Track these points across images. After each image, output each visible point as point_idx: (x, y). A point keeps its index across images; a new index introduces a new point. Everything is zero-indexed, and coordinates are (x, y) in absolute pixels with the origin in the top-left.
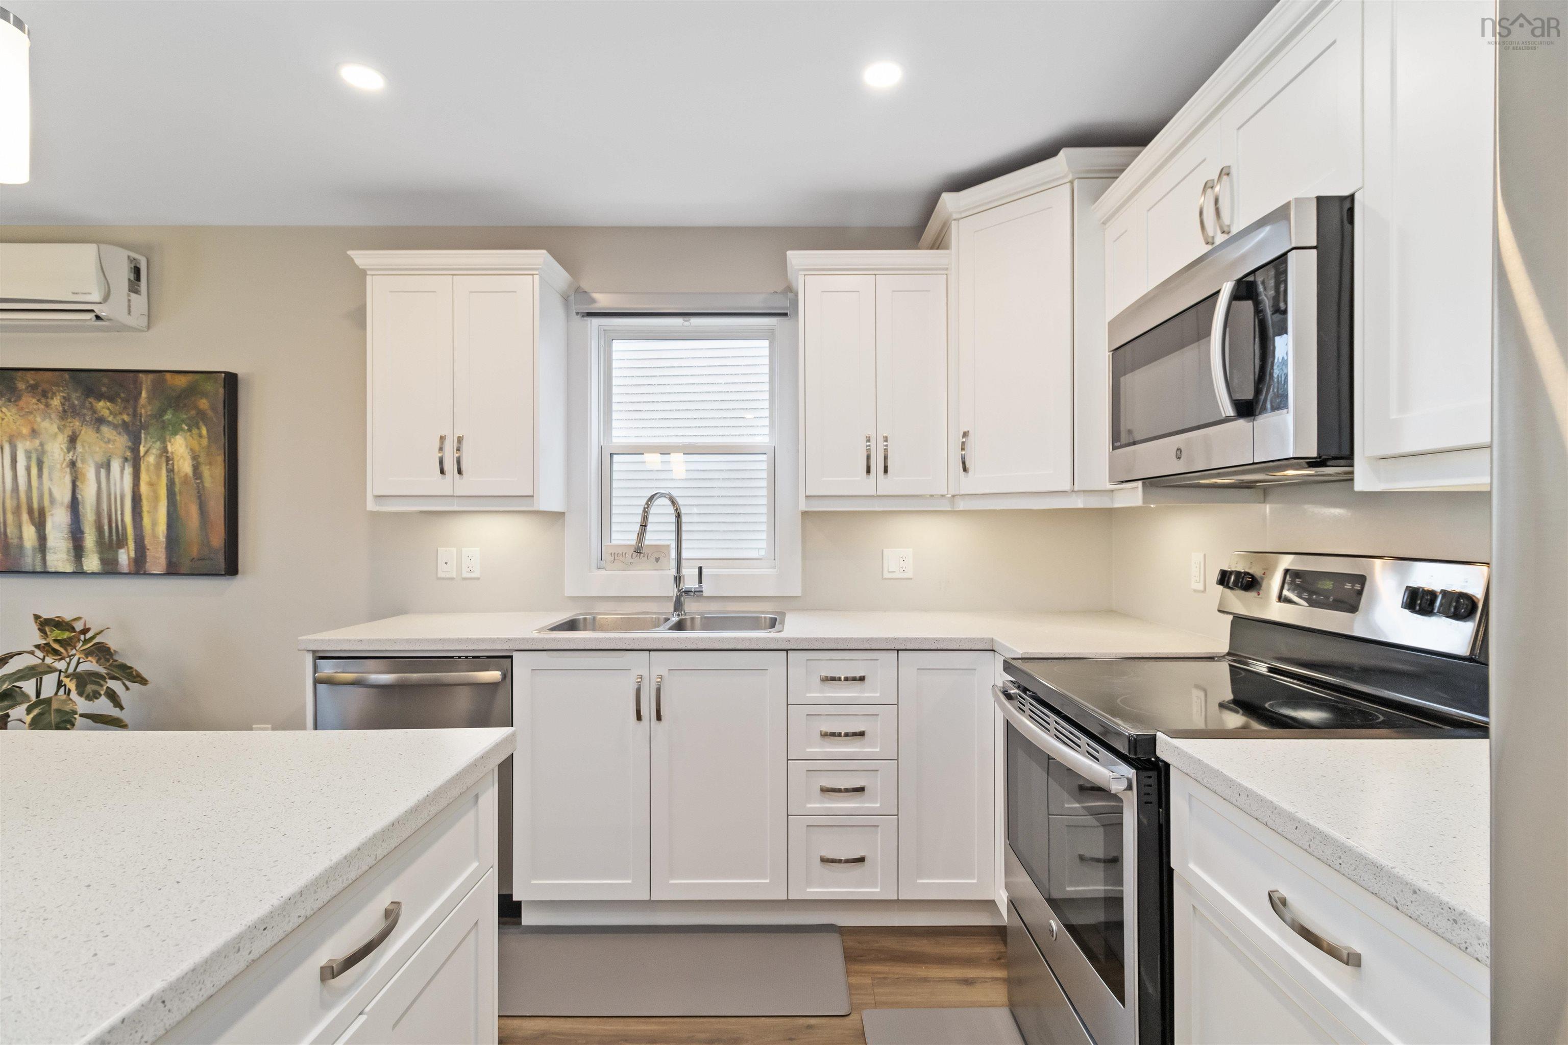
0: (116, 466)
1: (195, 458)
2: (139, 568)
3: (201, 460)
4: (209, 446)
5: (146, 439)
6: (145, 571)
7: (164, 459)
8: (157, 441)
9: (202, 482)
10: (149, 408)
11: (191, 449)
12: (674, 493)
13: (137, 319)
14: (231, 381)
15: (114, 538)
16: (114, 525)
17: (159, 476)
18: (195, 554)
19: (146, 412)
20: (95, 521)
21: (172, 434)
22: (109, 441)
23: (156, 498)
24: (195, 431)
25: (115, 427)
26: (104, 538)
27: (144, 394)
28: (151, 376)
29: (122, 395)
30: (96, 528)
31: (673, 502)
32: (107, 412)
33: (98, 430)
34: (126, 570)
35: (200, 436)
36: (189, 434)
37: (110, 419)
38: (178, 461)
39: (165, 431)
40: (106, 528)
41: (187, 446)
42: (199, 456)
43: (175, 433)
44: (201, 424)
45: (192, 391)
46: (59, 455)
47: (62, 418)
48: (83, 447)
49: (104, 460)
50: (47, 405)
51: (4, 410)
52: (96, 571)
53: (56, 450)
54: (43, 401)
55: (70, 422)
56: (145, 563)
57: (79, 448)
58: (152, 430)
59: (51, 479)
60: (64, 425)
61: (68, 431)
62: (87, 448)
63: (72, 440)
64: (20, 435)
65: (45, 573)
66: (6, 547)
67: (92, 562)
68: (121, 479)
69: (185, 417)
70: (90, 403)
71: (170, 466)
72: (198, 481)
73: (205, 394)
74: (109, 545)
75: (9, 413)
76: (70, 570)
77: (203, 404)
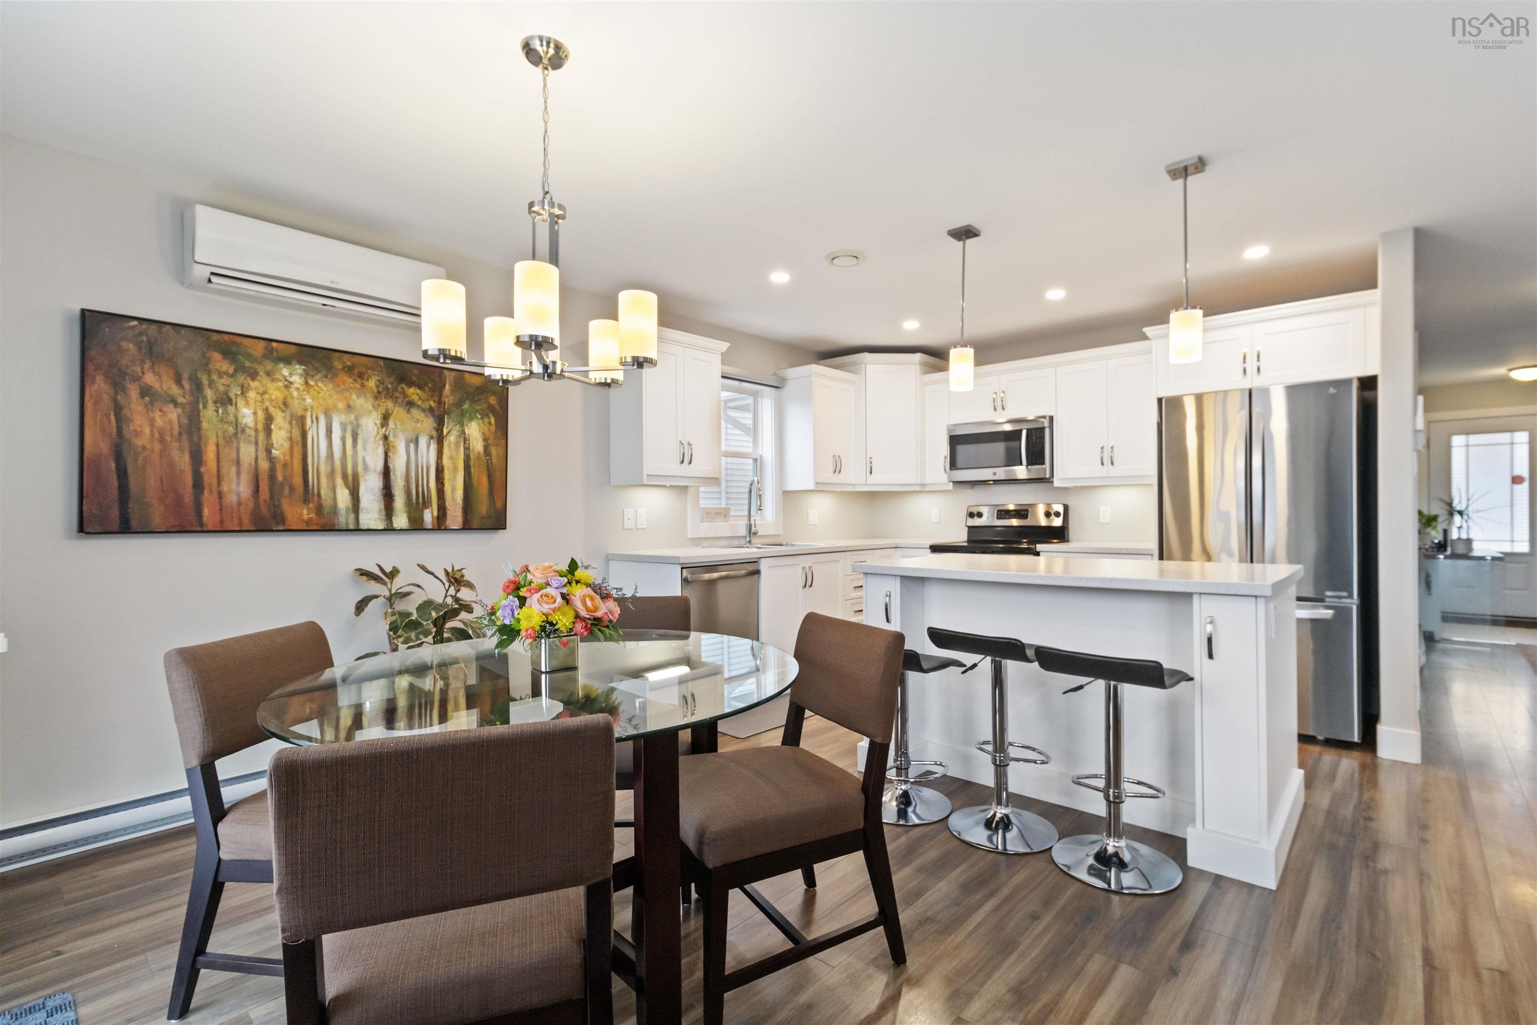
0: (423, 441)
1: (485, 440)
2: (440, 525)
3: (490, 442)
4: (496, 432)
5: (448, 422)
6: (445, 527)
7: (462, 439)
8: (456, 425)
9: (491, 459)
10: (452, 398)
11: (483, 433)
15: (421, 500)
16: (420, 490)
17: (458, 452)
18: (485, 512)
19: (449, 401)
20: (405, 486)
21: (469, 420)
22: (418, 421)
23: (455, 469)
24: (486, 420)
25: (424, 410)
26: (412, 500)
27: (447, 387)
28: (453, 373)
29: (430, 385)
30: (405, 492)
32: (417, 397)
33: (408, 412)
34: (430, 527)
35: (490, 423)
36: (481, 421)
37: (419, 403)
38: (473, 442)
39: (463, 418)
40: (414, 492)
41: (480, 431)
42: (488, 438)
43: (471, 419)
44: (490, 414)
45: (483, 389)
46: (374, 429)
47: (376, 398)
48: (395, 424)
49: (414, 436)
50: (363, 386)
51: (320, 384)
52: (405, 528)
53: (370, 424)
54: (359, 380)
55: (384, 402)
56: (446, 520)
57: (391, 424)
58: (453, 415)
59: (365, 449)
60: (379, 405)
61: (382, 410)
62: (398, 425)
63: (386, 418)
64: (336, 408)
65: (358, 530)
66: (319, 509)
67: (401, 520)
68: (427, 453)
69: (478, 408)
70: (402, 388)
71: (467, 445)
72: (488, 458)
73: (493, 393)
74: (415, 506)
75: (323, 387)
76: (380, 527)
77: (493, 401)
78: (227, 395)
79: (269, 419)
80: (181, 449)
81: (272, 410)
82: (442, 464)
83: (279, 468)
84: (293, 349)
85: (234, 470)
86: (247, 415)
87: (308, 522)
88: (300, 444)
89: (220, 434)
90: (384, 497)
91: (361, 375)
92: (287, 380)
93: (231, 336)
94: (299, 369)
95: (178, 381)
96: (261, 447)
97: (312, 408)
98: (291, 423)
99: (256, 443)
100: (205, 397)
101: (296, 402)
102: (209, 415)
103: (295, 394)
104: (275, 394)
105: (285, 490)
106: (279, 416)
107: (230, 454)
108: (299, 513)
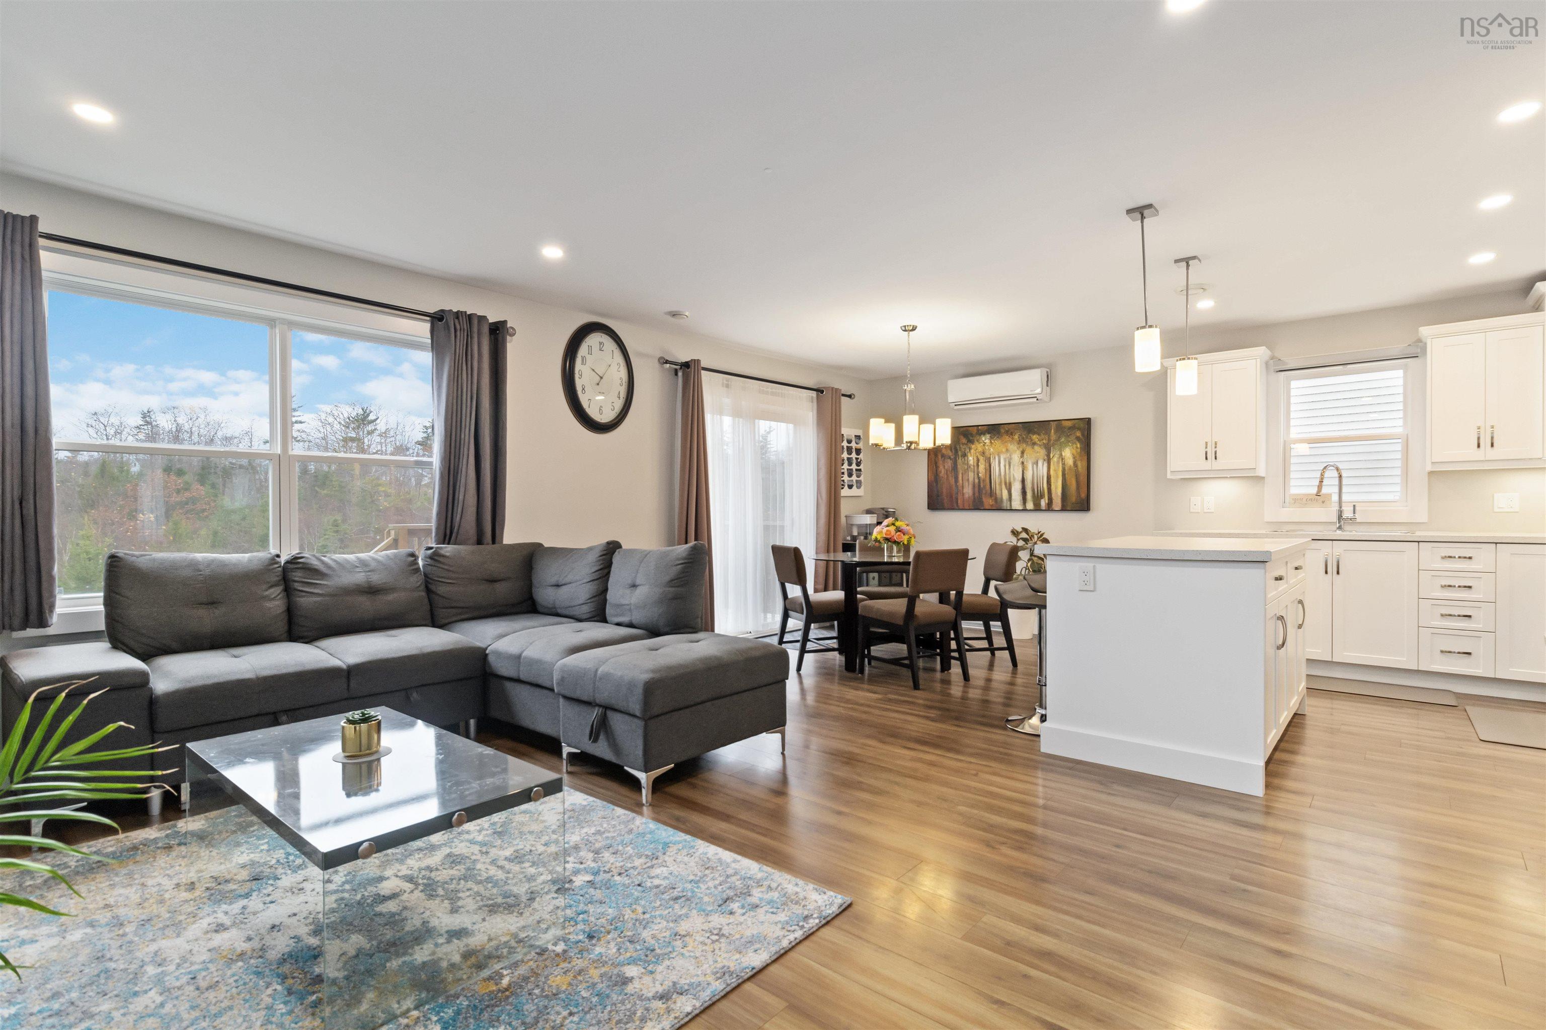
0: (1040, 463)
1: (1074, 458)
2: (1050, 508)
3: (1077, 458)
4: (1081, 453)
5: (1053, 450)
6: (1052, 509)
8: (1058, 451)
9: (1078, 469)
10: (1055, 437)
11: (1073, 454)
12: (1338, 465)
13: (1047, 399)
14: (1088, 421)
15: (1039, 494)
16: (1039, 489)
17: (1058, 466)
18: (1074, 501)
19: (1053, 439)
20: (1032, 488)
21: (1065, 448)
22: (1038, 452)
23: (1057, 477)
24: (1075, 446)
25: (1040, 446)
26: (1035, 495)
27: (1052, 431)
28: (1055, 423)
29: (1044, 432)
30: (1032, 490)
31: (1337, 469)
33: (1033, 448)
34: (1044, 509)
35: (1077, 448)
36: (1071, 447)
37: (1038, 443)
38: (1067, 460)
39: (1061, 446)
40: (1036, 490)
41: (1070, 453)
43: (1066, 446)
44: (1077, 442)
45: (1071, 428)
46: (1017, 459)
47: (1018, 444)
48: (1027, 455)
49: (1036, 461)
50: (1013, 439)
52: (1032, 509)
53: (1016, 457)
54: (1011, 437)
55: (1022, 445)
56: (1053, 505)
57: (1025, 456)
58: (1056, 446)
59: (1014, 470)
60: (1019, 447)
61: (1021, 449)
63: (1023, 453)
64: (1002, 452)
65: (1011, 510)
66: (996, 499)
67: (1030, 505)
68: (1043, 469)
69: (1070, 439)
70: (1030, 436)
71: (1063, 462)
72: (1076, 468)
73: (1079, 429)
74: (1037, 498)
75: (997, 443)
76: (1021, 508)
77: (1079, 434)
78: (965, 452)
79: (978, 460)
80: (952, 476)
81: (979, 456)
82: (1050, 474)
83: (981, 482)
84: (987, 427)
85: (967, 483)
86: (971, 460)
87: (992, 505)
88: (989, 470)
89: (963, 471)
90: (1022, 493)
91: (1012, 434)
92: (984, 443)
93: (966, 427)
94: (988, 436)
95: (951, 450)
96: (976, 473)
97: (993, 454)
98: (985, 461)
100: (958, 455)
101: (987, 451)
102: (960, 461)
103: (987, 448)
104: (980, 449)
105: (984, 492)
106: (981, 458)
107: (966, 477)
108: (988, 502)
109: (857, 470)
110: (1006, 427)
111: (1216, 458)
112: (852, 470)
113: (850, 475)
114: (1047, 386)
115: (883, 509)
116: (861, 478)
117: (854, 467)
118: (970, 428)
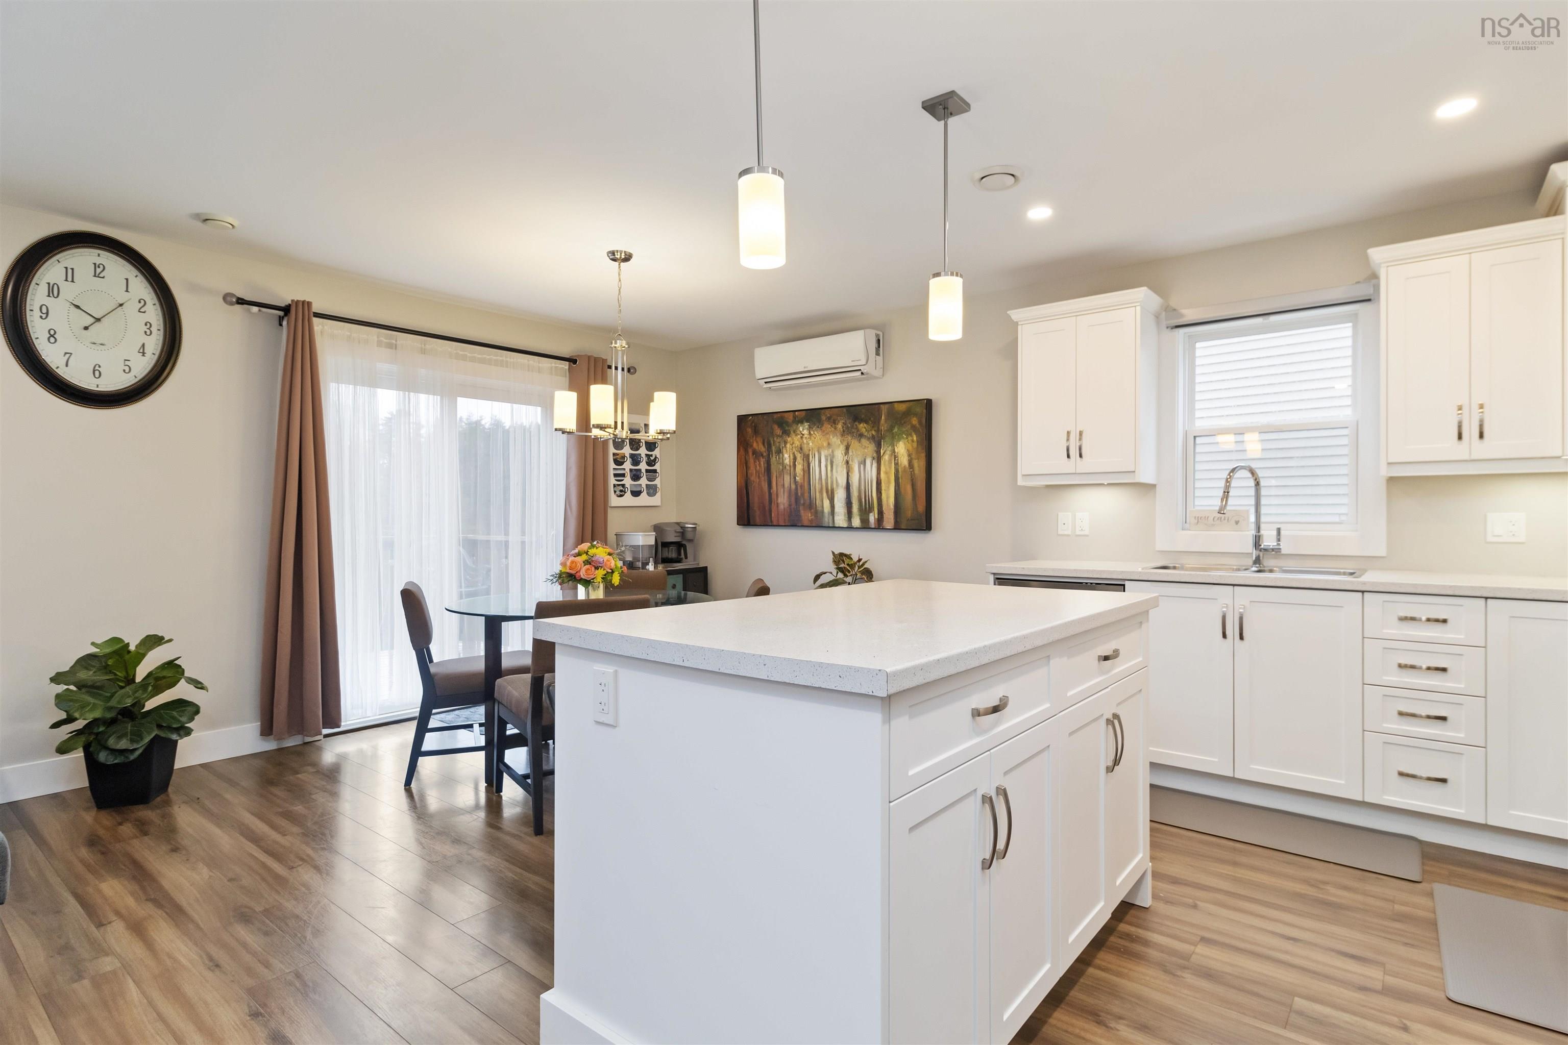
0: (868, 462)
1: (909, 455)
2: (880, 526)
3: (913, 456)
5: (884, 445)
6: (883, 527)
7: (893, 457)
8: (889, 446)
9: (913, 471)
10: (886, 426)
11: (908, 450)
12: (1254, 465)
13: (877, 373)
14: (929, 403)
15: (867, 506)
16: (867, 499)
17: (890, 468)
18: (909, 516)
19: (884, 429)
20: (858, 496)
21: (897, 441)
22: (865, 448)
23: (889, 482)
24: (910, 438)
25: (869, 439)
26: (862, 506)
27: (883, 417)
28: (887, 406)
29: (872, 419)
30: (858, 501)
31: (1253, 472)
32: (865, 430)
33: (860, 441)
34: (873, 527)
35: (913, 441)
36: (906, 440)
37: (866, 434)
38: (901, 458)
39: (894, 439)
40: (863, 500)
41: (905, 448)
42: (912, 454)
43: (899, 440)
44: (913, 433)
45: (908, 413)
46: (841, 457)
47: (842, 435)
48: (852, 452)
49: (863, 459)
50: (835, 428)
51: (816, 433)
52: (858, 527)
53: (839, 454)
54: (833, 426)
55: (846, 438)
56: (883, 522)
57: (850, 453)
58: (887, 439)
59: (837, 472)
60: (843, 440)
61: (845, 443)
62: (854, 453)
63: (847, 448)
64: (823, 447)
65: (834, 528)
66: (816, 512)
67: (856, 522)
68: (871, 471)
69: (904, 429)
70: (856, 425)
71: (896, 461)
72: (911, 470)
73: (915, 415)
74: (865, 511)
75: (817, 434)
76: (845, 526)
77: (915, 421)
78: (779, 448)
79: (795, 459)
80: (764, 480)
81: (796, 453)
82: (880, 477)
83: (799, 488)
84: (804, 413)
85: (782, 490)
86: (787, 458)
87: (811, 521)
88: (807, 472)
89: (777, 472)
90: (847, 505)
91: (834, 422)
92: (802, 434)
93: (781, 413)
94: (806, 425)
95: (764, 444)
96: (792, 477)
97: (812, 449)
98: (803, 460)
99: (790, 473)
100: (772, 451)
101: (805, 446)
102: (773, 460)
103: (805, 441)
104: (797, 443)
105: (802, 502)
106: (799, 456)
107: (780, 484)
108: (807, 516)
109: (647, 471)
110: (828, 412)
111: (1081, 456)
112: (640, 470)
113: (636, 476)
114: (878, 354)
115: (678, 524)
116: (657, 482)
117: (643, 466)
118: (786, 415)
